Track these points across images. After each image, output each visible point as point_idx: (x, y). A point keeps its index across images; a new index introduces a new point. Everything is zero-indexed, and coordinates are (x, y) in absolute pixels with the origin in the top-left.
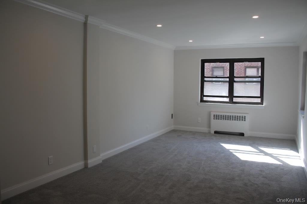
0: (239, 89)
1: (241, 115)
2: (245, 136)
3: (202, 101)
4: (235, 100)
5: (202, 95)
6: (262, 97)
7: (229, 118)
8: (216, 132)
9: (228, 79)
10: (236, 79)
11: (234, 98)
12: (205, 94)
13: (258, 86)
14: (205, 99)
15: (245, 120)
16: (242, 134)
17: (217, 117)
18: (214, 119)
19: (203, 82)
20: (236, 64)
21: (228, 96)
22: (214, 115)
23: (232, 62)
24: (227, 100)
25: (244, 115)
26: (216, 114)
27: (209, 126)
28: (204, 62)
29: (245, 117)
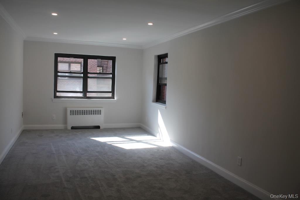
0: (93, 85)
1: (97, 109)
2: (100, 128)
3: (56, 97)
4: (89, 95)
5: (56, 91)
6: (113, 92)
7: (84, 113)
8: (73, 128)
9: (82, 75)
10: (89, 75)
11: (87, 94)
12: (58, 90)
13: (110, 81)
14: (58, 94)
15: (100, 114)
16: (98, 127)
17: (73, 113)
18: (71, 115)
19: (56, 77)
20: (89, 60)
21: (82, 91)
22: (71, 111)
23: (86, 58)
24: (81, 95)
25: (99, 109)
26: (72, 109)
27: (65, 121)
28: (57, 56)
29: (100, 111)
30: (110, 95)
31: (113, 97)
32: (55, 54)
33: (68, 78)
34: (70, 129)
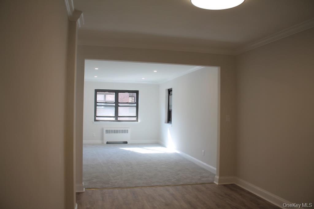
0: (122, 111)
1: (125, 129)
2: (128, 143)
3: (95, 120)
4: (119, 119)
5: (96, 116)
6: (137, 116)
7: (116, 132)
8: (108, 143)
9: (114, 104)
10: (119, 104)
11: (118, 118)
13: (135, 109)
14: (97, 118)
15: (128, 133)
16: (126, 143)
17: (108, 132)
18: (106, 133)
19: (96, 106)
20: (120, 94)
21: (114, 116)
22: (106, 130)
23: (117, 92)
24: (114, 119)
25: (127, 129)
26: (107, 129)
27: (102, 138)
28: (97, 91)
29: (128, 130)
30: (135, 119)
31: (137, 121)
32: (95, 90)
33: (104, 107)
34: (106, 143)
